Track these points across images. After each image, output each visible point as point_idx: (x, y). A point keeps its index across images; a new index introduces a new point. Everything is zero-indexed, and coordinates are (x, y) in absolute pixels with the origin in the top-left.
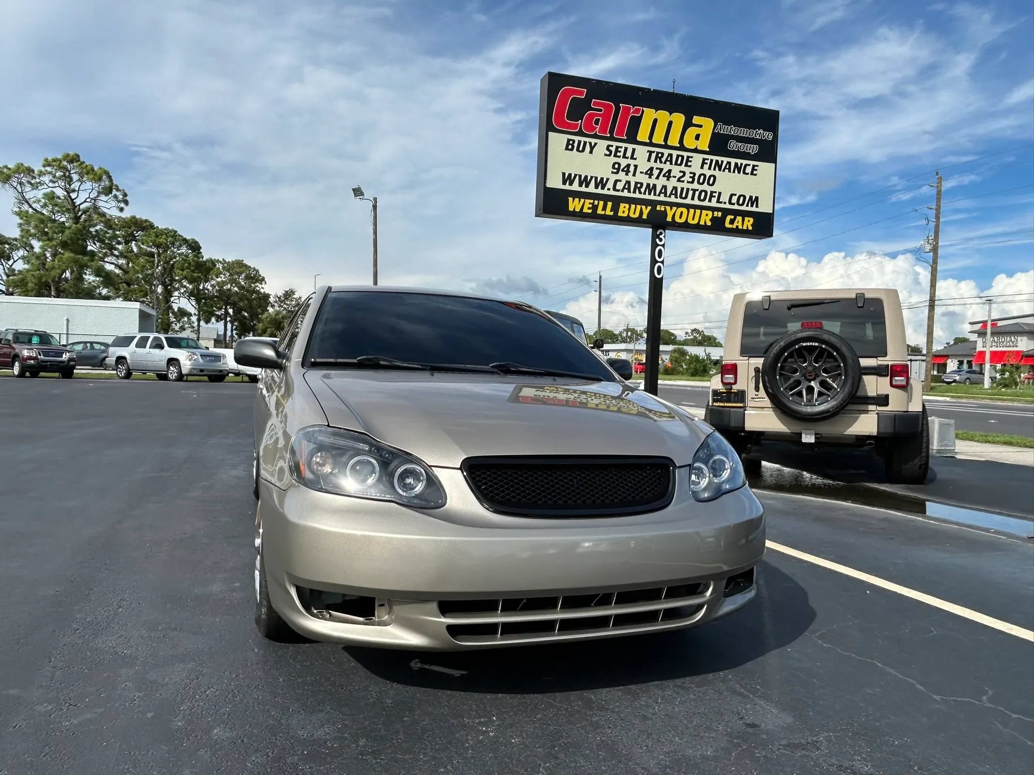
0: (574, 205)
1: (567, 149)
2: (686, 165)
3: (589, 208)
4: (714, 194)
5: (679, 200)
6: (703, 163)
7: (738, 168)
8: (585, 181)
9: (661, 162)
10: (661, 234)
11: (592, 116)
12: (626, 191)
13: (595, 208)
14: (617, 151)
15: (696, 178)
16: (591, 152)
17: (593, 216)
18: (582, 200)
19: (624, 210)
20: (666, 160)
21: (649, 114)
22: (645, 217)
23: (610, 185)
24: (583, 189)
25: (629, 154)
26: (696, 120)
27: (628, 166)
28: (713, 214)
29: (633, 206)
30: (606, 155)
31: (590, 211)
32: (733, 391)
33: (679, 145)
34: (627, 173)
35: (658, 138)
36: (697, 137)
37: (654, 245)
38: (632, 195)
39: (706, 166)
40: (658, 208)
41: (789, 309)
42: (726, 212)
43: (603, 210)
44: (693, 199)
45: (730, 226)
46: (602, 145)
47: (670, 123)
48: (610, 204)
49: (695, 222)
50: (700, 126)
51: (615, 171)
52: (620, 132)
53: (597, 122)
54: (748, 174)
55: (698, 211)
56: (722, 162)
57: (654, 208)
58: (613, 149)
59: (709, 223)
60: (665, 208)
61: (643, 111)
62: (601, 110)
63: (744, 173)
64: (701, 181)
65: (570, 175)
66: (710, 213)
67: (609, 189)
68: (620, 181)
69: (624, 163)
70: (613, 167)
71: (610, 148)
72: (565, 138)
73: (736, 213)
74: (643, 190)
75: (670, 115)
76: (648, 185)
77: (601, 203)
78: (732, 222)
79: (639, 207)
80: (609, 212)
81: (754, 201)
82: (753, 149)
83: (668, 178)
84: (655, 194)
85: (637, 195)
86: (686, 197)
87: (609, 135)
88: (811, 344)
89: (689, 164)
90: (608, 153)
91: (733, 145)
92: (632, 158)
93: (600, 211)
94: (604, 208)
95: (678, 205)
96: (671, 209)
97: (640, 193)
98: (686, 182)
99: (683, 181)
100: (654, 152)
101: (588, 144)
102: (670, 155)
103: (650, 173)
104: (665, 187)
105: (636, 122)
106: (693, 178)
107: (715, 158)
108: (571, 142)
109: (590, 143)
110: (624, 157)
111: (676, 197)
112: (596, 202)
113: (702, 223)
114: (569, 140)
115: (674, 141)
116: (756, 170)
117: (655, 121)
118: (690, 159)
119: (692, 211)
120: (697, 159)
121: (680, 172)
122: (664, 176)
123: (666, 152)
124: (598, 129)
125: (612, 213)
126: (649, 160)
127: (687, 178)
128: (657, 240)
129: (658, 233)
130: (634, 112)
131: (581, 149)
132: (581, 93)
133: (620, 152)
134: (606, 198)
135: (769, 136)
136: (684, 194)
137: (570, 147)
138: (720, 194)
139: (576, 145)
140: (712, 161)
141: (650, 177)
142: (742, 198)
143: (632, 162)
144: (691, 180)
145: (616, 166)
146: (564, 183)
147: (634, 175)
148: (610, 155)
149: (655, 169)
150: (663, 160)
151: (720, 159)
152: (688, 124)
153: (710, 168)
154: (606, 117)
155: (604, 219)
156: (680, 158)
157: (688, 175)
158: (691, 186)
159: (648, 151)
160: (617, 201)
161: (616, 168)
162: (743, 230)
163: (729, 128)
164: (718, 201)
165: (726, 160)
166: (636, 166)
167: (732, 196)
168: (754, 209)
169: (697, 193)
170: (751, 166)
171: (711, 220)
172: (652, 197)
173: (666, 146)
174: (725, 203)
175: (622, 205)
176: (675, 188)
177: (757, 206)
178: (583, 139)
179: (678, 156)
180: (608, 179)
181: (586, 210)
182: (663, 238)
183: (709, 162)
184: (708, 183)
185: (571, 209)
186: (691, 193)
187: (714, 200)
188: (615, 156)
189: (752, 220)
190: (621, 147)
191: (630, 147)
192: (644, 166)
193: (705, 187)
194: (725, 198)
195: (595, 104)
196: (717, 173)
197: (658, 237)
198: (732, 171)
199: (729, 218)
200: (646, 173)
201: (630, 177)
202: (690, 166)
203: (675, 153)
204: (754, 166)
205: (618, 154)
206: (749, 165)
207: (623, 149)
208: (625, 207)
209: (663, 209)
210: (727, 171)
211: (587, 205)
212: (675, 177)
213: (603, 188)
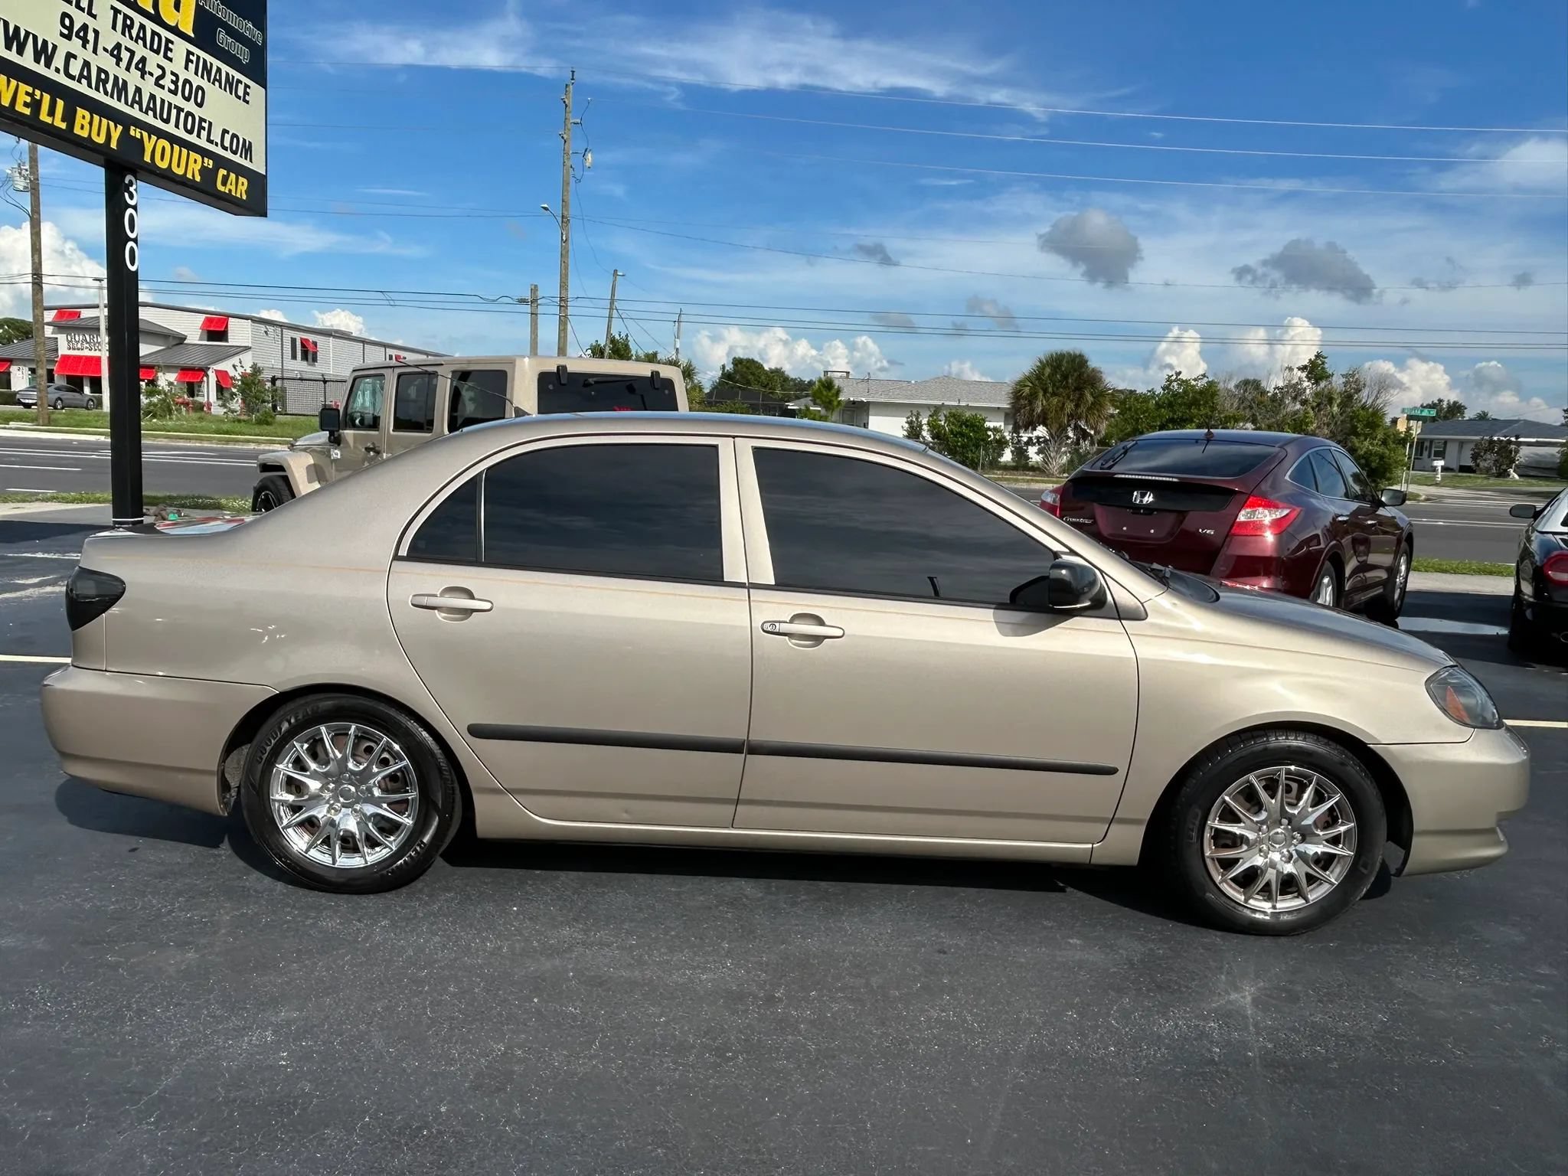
2: (166, 56)
3: (26, 105)
4: (203, 124)
5: (162, 125)
6: (188, 60)
7: (231, 85)
8: (15, 39)
9: (131, 37)
10: (131, 184)
12: (84, 82)
13: (35, 105)
15: (180, 84)
17: (33, 125)
18: (13, 83)
19: (83, 123)
20: (138, 36)
22: (113, 146)
24: (14, 57)
25: (84, 2)
27: (85, 28)
28: (203, 162)
29: (97, 119)
31: (27, 111)
33: (152, 11)
34: (84, 42)
36: (178, 5)
38: (93, 94)
39: (192, 67)
40: (132, 132)
42: (218, 161)
43: (49, 114)
44: (177, 126)
45: (221, 189)
48: (61, 105)
49: (179, 172)
51: (66, 32)
54: (239, 98)
55: (185, 152)
56: (212, 65)
57: (126, 130)
59: (198, 179)
60: (142, 135)
63: (235, 95)
64: (186, 94)
66: (199, 158)
67: (58, 71)
68: (75, 57)
69: (80, 19)
70: (63, 23)
73: (229, 166)
74: (109, 87)
76: (116, 79)
77: (47, 98)
78: (224, 181)
79: (105, 122)
80: (59, 122)
81: (248, 149)
82: (244, 54)
83: (143, 73)
84: (126, 102)
85: (113, 103)
86: (168, 121)
89: (169, 54)
91: (223, 38)
92: (90, 13)
93: (44, 117)
94: (52, 112)
95: (159, 133)
96: (150, 138)
97: (106, 92)
98: (166, 88)
99: (163, 87)
100: (121, 12)
102: (143, 27)
103: (116, 52)
104: (139, 91)
106: (176, 84)
107: (203, 55)
110: (78, 5)
111: (155, 116)
112: (37, 94)
113: (189, 176)
116: (249, 94)
118: (170, 45)
119: (177, 149)
120: (180, 48)
121: (158, 66)
122: (137, 67)
123: (137, 19)
125: (63, 126)
126: (114, 27)
127: (168, 82)
128: (126, 195)
129: (127, 181)
134: (55, 90)
135: (258, 36)
136: (164, 113)
138: (210, 124)
140: (199, 58)
141: (118, 64)
142: (235, 140)
143: (91, 23)
144: (173, 87)
145: (67, 22)
147: (95, 51)
149: (123, 48)
150: (134, 33)
151: (210, 59)
153: (196, 73)
155: (46, 134)
156: (156, 38)
157: (169, 77)
158: (173, 99)
159: (112, 8)
160: (76, 101)
161: (67, 25)
162: (235, 199)
164: (208, 139)
165: (216, 63)
166: (96, 33)
167: (223, 132)
168: (246, 163)
169: (182, 115)
171: (200, 171)
172: (122, 106)
173: (138, 7)
174: (217, 145)
175: (79, 111)
176: (152, 97)
177: (251, 160)
179: (153, 33)
180: (54, 48)
181: (20, 107)
182: (134, 193)
183: (195, 59)
184: (196, 102)
186: (174, 112)
187: (204, 134)
189: (245, 182)
192: (109, 39)
193: (190, 107)
194: (216, 136)
196: (204, 83)
197: (127, 189)
198: (222, 86)
199: (222, 173)
200: (112, 54)
201: (89, 54)
202: (171, 60)
203: (149, 26)
204: (246, 86)
206: (242, 83)
208: (84, 118)
209: (138, 136)
210: (217, 84)
211: (23, 98)
212: (151, 74)
213: (48, 65)
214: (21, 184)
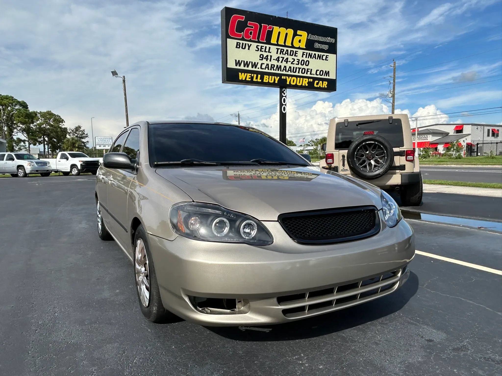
0: (242, 76)
1: (237, 47)
2: (295, 56)
3: (249, 78)
4: (309, 70)
5: (292, 74)
6: (303, 54)
7: (319, 57)
8: (246, 64)
9: (283, 54)
10: (284, 90)
11: (248, 30)
12: (267, 69)
13: (252, 78)
14: (261, 48)
15: (300, 62)
16: (249, 49)
17: (252, 82)
18: (246, 74)
19: (266, 79)
20: (286, 53)
21: (276, 29)
22: (276, 82)
23: (259, 66)
24: (246, 68)
25: (267, 50)
26: (299, 32)
27: (267, 56)
28: (309, 80)
29: (271, 77)
30: (256, 50)
31: (250, 80)
32: (332, 167)
33: (291, 45)
34: (267, 59)
35: (281, 42)
36: (300, 41)
37: (281, 97)
38: (270, 71)
39: (304, 56)
40: (283, 77)
41: (357, 125)
42: (315, 79)
43: (256, 79)
44: (299, 73)
45: (317, 86)
46: (254, 45)
47: (287, 34)
48: (259, 76)
49: (300, 84)
50: (301, 36)
51: (261, 59)
52: (262, 39)
53: (251, 33)
54: (324, 60)
55: (302, 79)
56: (312, 54)
57: (281, 78)
58: (259, 47)
59: (307, 85)
60: (286, 77)
61: (273, 28)
62: (252, 27)
63: (322, 59)
64: (302, 64)
65: (239, 61)
66: (307, 80)
67: (258, 68)
68: (264, 64)
69: (265, 54)
70: (260, 57)
71: (258, 47)
72: (235, 41)
73: (319, 79)
74: (275, 68)
75: (286, 30)
76: (277, 66)
77: (255, 75)
78: (317, 84)
79: (273, 77)
80: (259, 80)
81: (327, 73)
82: (326, 47)
83: (287, 62)
84: (281, 71)
85: (272, 71)
86: (295, 72)
87: (257, 40)
88: (370, 142)
89: (296, 55)
90: (257, 49)
91: (317, 45)
92: (269, 52)
93: (255, 80)
94: (257, 78)
95: (292, 76)
96: (289, 78)
97: (274, 70)
98: (295, 64)
99: (294, 64)
100: (279, 49)
101: (247, 45)
102: (287, 50)
103: (278, 60)
104: (285, 67)
105: (270, 34)
106: (298, 62)
107: (308, 52)
108: (239, 44)
109: (248, 44)
110: (265, 51)
111: (291, 72)
112: (253, 75)
113: (303, 85)
114: (237, 43)
115: (289, 43)
116: (328, 58)
117: (279, 33)
118: (297, 52)
119: (299, 79)
120: (300, 52)
121: (292, 59)
122: (285, 61)
123: (285, 49)
124: (251, 37)
125: (260, 81)
126: (277, 53)
127: (296, 62)
128: (283, 94)
129: (283, 90)
130: (269, 28)
131: (244, 47)
132: (242, 18)
133: (263, 49)
134: (257, 73)
135: (333, 41)
136: (294, 70)
137: (238, 46)
138: (311, 70)
139: (241, 45)
140: (307, 53)
141: (278, 62)
142: (322, 72)
143: (269, 54)
144: (297, 63)
145: (262, 56)
146: (236, 65)
147: (270, 61)
148: (258, 51)
149: (280, 57)
150: (284, 53)
151: (311, 52)
152: (295, 35)
153: (306, 57)
154: (255, 31)
155: (257, 83)
156: (292, 52)
157: (296, 61)
158: (297, 66)
159: (277, 48)
160: (263, 74)
161: (262, 57)
162: (322, 88)
163: (315, 36)
164: (311, 74)
165: (314, 53)
166: (271, 56)
167: (317, 71)
168: (327, 77)
169: (301, 70)
170: (325, 56)
171: (308, 83)
172: (279, 72)
173: (285, 46)
174: (314, 74)
175: (265, 76)
176: (290, 67)
177: (329, 76)
178: (244, 42)
179: (291, 51)
180: (258, 63)
181: (248, 79)
182: (285, 93)
183: (305, 54)
184: (306, 65)
185: (240, 79)
186: (298, 70)
187: (309, 73)
188: (261, 51)
189: (326, 83)
190: (263, 46)
191: (268, 46)
192: (275, 56)
193: (304, 66)
194: (314, 72)
195: (250, 24)
196: (309, 59)
197: (283, 92)
198: (317, 58)
199: (316, 82)
200: (276, 60)
201: (268, 62)
202: (297, 56)
203: (289, 49)
204: (327, 56)
205: (262, 50)
206: (324, 55)
207: (265, 47)
208: (266, 77)
210: (314, 58)
211: (248, 77)
212: (290, 62)
213: (256, 68)
214: (390, 95)
